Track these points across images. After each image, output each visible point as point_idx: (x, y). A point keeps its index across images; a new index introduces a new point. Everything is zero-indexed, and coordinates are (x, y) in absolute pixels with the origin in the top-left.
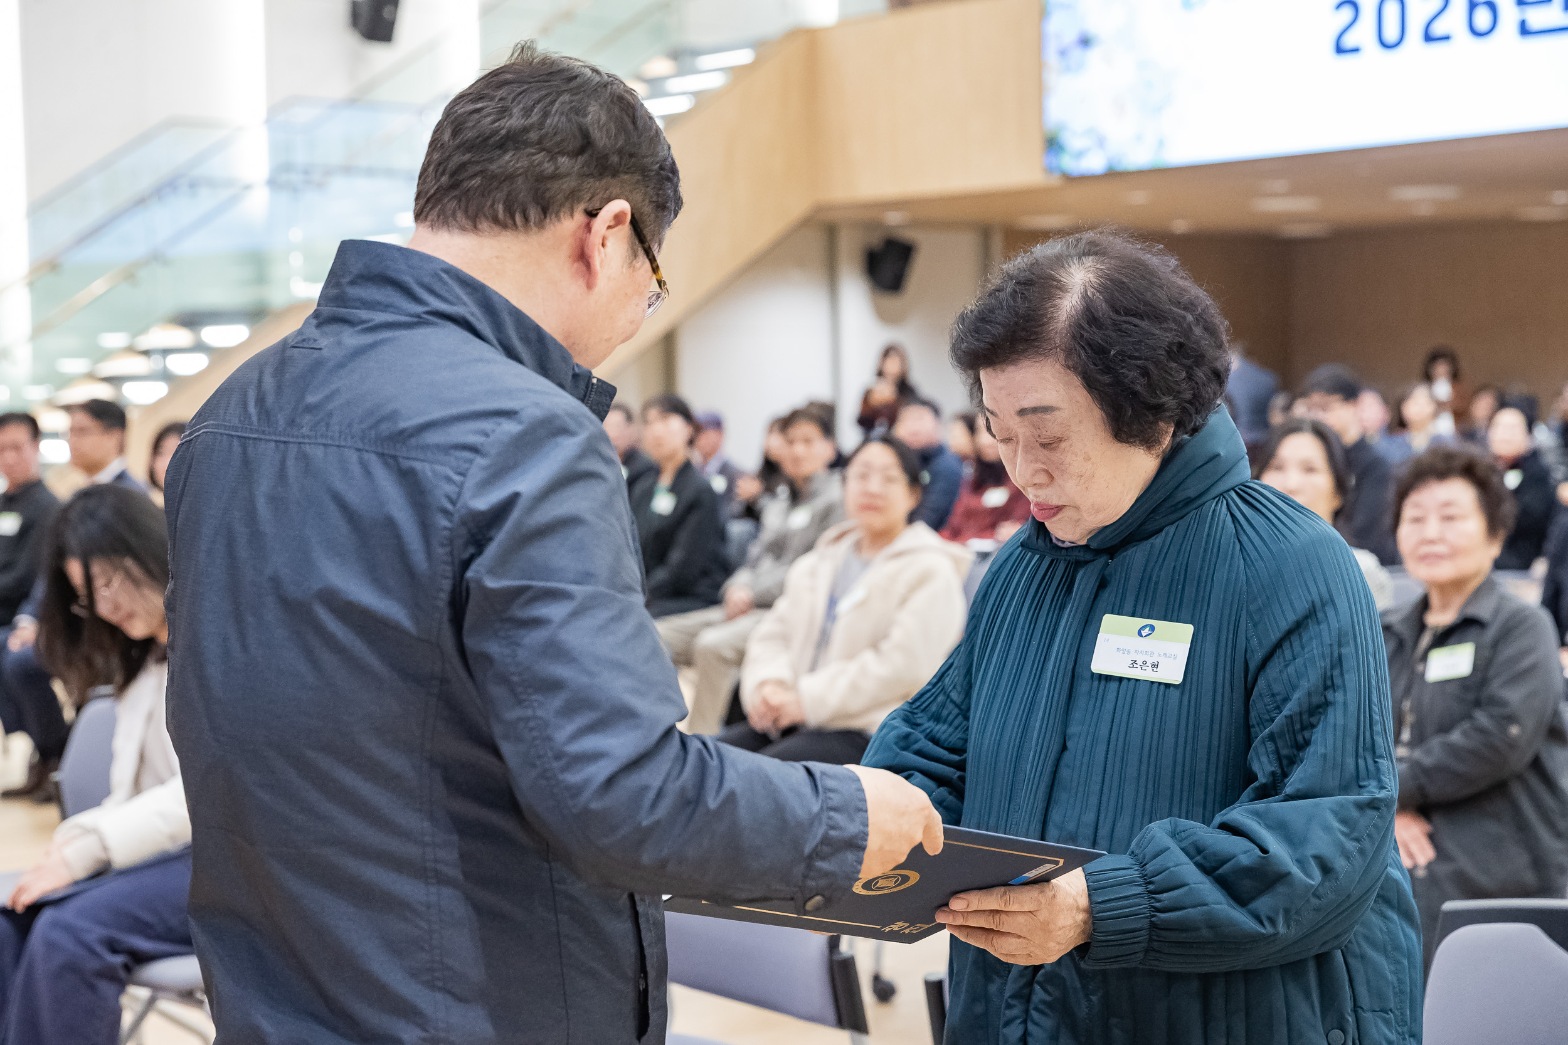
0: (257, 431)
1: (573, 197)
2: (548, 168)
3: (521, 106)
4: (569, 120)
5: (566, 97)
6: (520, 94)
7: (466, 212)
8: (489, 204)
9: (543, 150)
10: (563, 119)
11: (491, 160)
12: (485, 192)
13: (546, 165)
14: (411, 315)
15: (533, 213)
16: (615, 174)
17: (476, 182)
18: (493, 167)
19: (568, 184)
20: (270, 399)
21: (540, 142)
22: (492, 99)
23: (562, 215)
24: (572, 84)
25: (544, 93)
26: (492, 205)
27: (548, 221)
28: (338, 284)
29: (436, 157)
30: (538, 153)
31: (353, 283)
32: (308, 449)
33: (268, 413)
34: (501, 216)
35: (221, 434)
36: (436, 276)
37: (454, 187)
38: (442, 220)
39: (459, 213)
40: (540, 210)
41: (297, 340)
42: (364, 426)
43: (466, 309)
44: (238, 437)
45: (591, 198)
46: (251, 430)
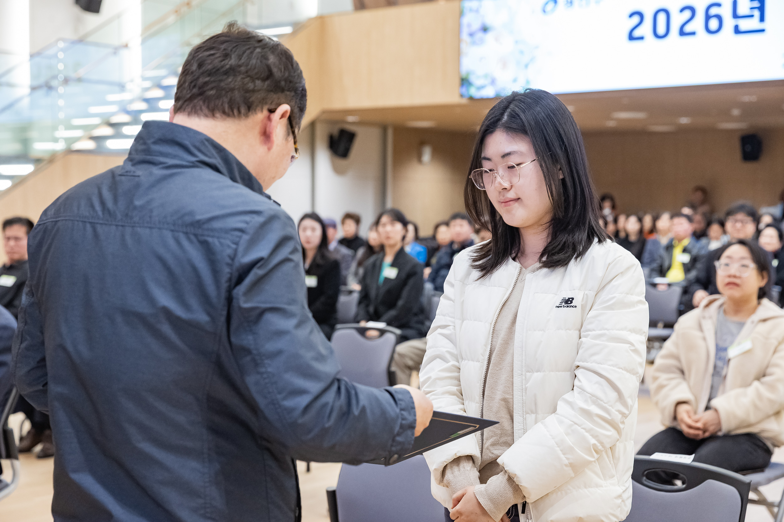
0: (102, 219)
1: (263, 102)
2: (251, 86)
3: (236, 53)
4: (261, 62)
5: (258, 50)
6: (234, 48)
7: (208, 107)
8: (220, 104)
9: (248, 76)
10: (259, 61)
11: (221, 81)
12: (218, 97)
13: (250, 84)
14: (189, 162)
15: (243, 109)
16: (283, 91)
17: (212, 92)
18: (222, 84)
19: (259, 95)
20: (110, 204)
21: (247, 72)
22: (219, 49)
23: (257, 110)
24: (260, 44)
25: (248, 47)
26: (222, 105)
27: (250, 113)
28: (145, 143)
29: (189, 78)
30: (246, 78)
31: (155, 143)
32: (139, 229)
33: (109, 211)
34: (227, 110)
35: (78, 221)
36: (202, 142)
37: (201, 94)
38: (194, 111)
39: (204, 108)
40: (246, 107)
41: (122, 172)
42: (175, 218)
43: (216, 161)
44: (89, 222)
45: (272, 103)
46: (98, 219)
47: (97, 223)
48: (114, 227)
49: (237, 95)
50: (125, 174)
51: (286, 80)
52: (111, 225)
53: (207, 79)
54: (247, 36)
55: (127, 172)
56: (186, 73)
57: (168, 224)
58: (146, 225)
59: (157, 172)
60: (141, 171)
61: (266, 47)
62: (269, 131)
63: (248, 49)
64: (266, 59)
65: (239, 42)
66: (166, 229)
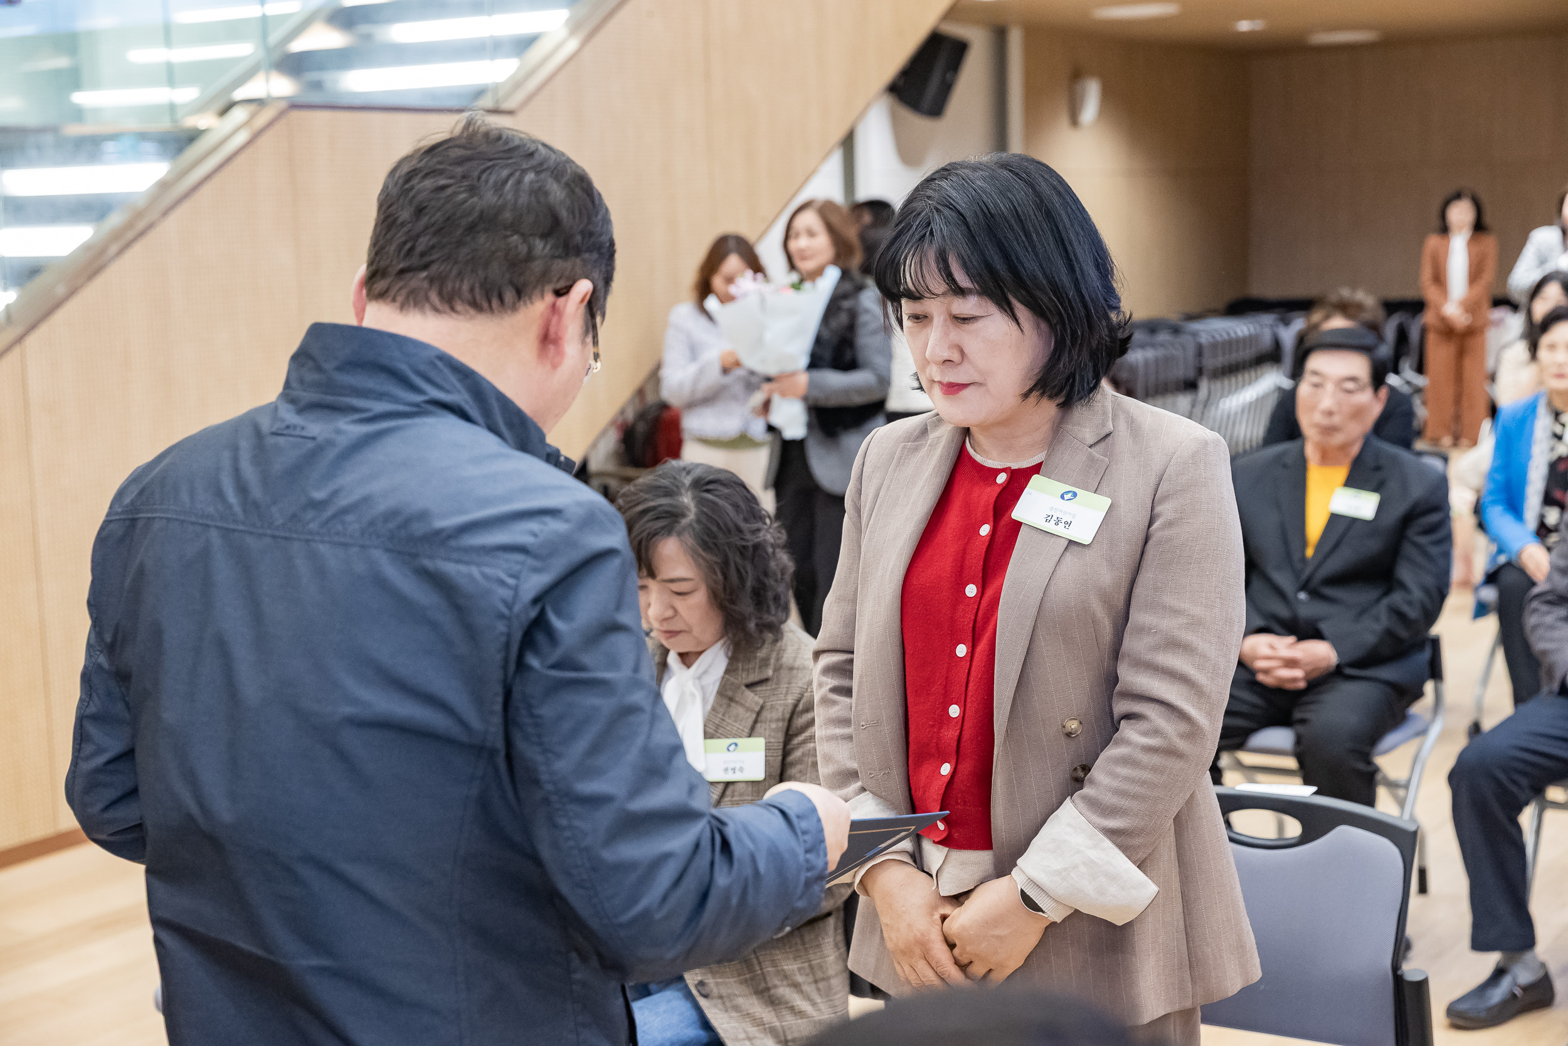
0: (243, 523)
1: (544, 277)
2: (523, 249)
3: (490, 183)
4: (537, 200)
5: (530, 176)
6: (484, 171)
7: (440, 294)
9: (516, 232)
10: (533, 199)
13: (520, 247)
14: (408, 404)
16: (578, 253)
19: (537, 266)
20: (256, 492)
21: (513, 224)
22: (454, 176)
23: (534, 297)
24: (532, 162)
25: (511, 169)
27: (522, 303)
28: (319, 369)
29: (400, 237)
30: (512, 235)
31: (342, 368)
32: (323, 548)
33: (256, 505)
34: (478, 297)
35: (193, 523)
36: (432, 364)
37: (426, 267)
38: (413, 300)
39: (434, 297)
40: (514, 292)
41: (278, 426)
42: (391, 525)
43: (460, 397)
44: (217, 527)
45: (560, 278)
46: (235, 521)
47: (234, 530)
48: (269, 540)
49: (496, 270)
50: (285, 432)
51: (583, 232)
52: (261, 536)
53: (434, 241)
54: (507, 148)
55: (288, 427)
56: (391, 219)
57: (379, 536)
58: (336, 539)
59: (350, 429)
60: (317, 428)
61: (545, 166)
62: (556, 333)
63: (511, 175)
64: (546, 194)
65: (491, 160)
66: (376, 547)
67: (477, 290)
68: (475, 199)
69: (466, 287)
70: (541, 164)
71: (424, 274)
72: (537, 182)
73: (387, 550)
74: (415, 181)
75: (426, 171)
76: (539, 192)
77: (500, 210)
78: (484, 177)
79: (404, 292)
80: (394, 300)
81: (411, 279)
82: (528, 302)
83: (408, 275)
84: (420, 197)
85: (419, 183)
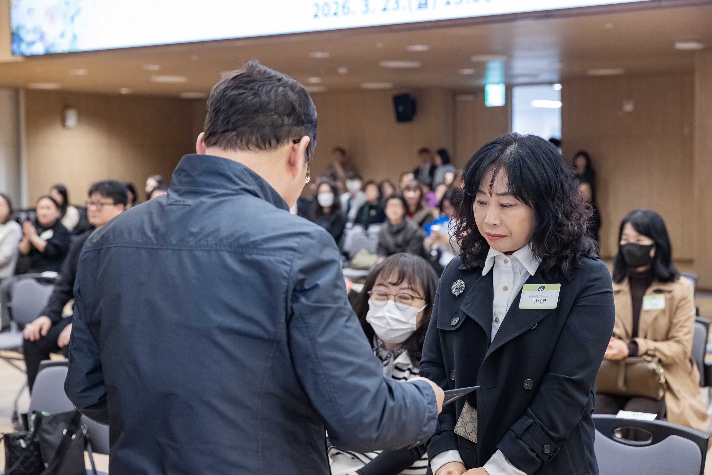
1: (289, 134)
2: (279, 121)
4: (286, 99)
5: (281, 88)
6: (260, 87)
7: (241, 141)
9: (276, 113)
10: (283, 98)
13: (278, 120)
14: (232, 190)
15: (273, 142)
16: (303, 123)
19: (286, 129)
20: (162, 230)
21: (275, 109)
23: (285, 143)
25: (272, 85)
27: (279, 146)
28: (189, 175)
29: (222, 117)
30: (275, 114)
31: (199, 175)
32: (197, 253)
33: (162, 236)
34: (259, 143)
35: (131, 247)
36: (242, 172)
37: (234, 130)
38: (230, 145)
39: (239, 143)
40: (275, 141)
41: (170, 202)
42: (230, 241)
43: (254, 187)
44: (144, 248)
45: (295, 136)
46: (153, 244)
47: (153, 249)
48: (170, 251)
49: (267, 130)
50: (176, 203)
51: (305, 114)
52: (167, 249)
53: (240, 117)
54: (269, 76)
55: (176, 201)
56: (217, 110)
57: (224, 246)
58: (203, 248)
59: (207, 200)
60: (191, 201)
61: (287, 84)
62: (294, 160)
63: (272, 88)
64: (288, 96)
65: (263, 81)
66: (224, 251)
67: (259, 140)
68: (257, 99)
69: (254, 139)
70: (285, 84)
71: (234, 133)
72: (285, 90)
73: (229, 252)
74: (228, 92)
75: (233, 87)
76: (285, 95)
77: (269, 103)
78: (260, 89)
79: (225, 141)
80: (220, 146)
81: (228, 135)
82: (282, 145)
83: (227, 134)
84: (230, 99)
85: (230, 93)
